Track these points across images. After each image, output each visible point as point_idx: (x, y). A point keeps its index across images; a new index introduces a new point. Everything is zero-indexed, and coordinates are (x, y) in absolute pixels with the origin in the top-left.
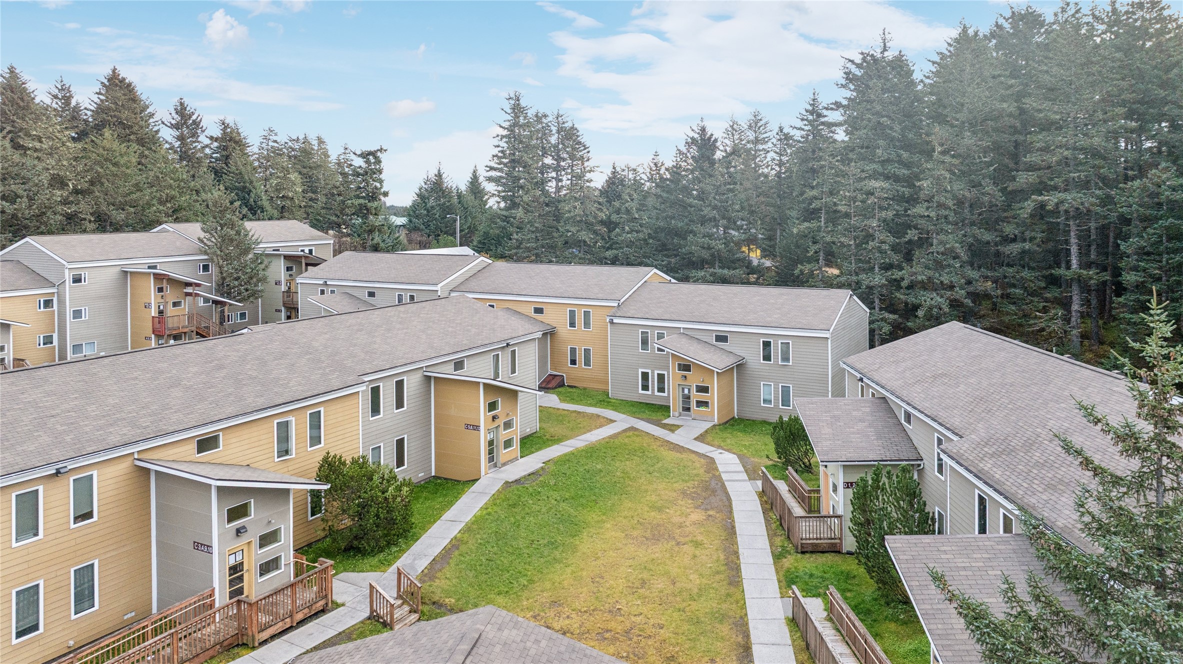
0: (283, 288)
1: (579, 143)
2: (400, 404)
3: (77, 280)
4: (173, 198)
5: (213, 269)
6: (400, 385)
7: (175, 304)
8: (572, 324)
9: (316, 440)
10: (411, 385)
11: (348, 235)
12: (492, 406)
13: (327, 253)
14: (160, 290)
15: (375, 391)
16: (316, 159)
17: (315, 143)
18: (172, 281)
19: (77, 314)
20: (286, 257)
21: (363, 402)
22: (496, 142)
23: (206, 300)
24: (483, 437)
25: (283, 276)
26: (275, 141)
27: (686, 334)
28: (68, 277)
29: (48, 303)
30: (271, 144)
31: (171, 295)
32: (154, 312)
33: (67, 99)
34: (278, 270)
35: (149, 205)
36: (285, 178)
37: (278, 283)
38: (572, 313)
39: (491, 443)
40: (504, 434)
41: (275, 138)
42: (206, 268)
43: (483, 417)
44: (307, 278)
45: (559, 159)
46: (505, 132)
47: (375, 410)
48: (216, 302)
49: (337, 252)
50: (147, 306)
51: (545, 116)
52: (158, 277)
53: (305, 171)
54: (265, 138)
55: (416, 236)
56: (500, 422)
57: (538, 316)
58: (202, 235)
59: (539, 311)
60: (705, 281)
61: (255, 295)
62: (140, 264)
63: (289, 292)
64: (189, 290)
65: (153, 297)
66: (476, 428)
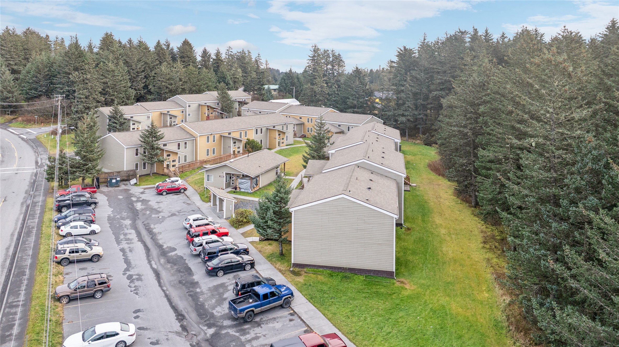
0: (238, 110)
1: (341, 60)
2: (261, 133)
3: (189, 106)
4: (207, 83)
5: (220, 104)
6: (261, 129)
7: (212, 113)
8: (308, 122)
9: (246, 136)
10: (264, 129)
11: (256, 94)
12: (279, 135)
13: (249, 101)
14: (208, 109)
15: (257, 130)
16: (247, 59)
17: (247, 52)
18: (211, 108)
19: (189, 115)
20: (238, 102)
21: (254, 131)
22: (308, 61)
23: (218, 113)
24: (277, 141)
25: (237, 107)
26: (231, 52)
27: (332, 125)
28: (187, 106)
29: (183, 112)
30: (230, 53)
31: (211, 111)
32: (207, 115)
33: (168, 46)
34: (236, 105)
35: (201, 85)
36: (236, 71)
37: (236, 109)
38: (308, 119)
39: (279, 142)
40: (282, 141)
41: (231, 50)
42: (218, 104)
43: (277, 136)
44: (244, 108)
45: (333, 66)
46: (311, 58)
47: (257, 134)
48: (221, 113)
49: (252, 100)
50: (205, 113)
51: (328, 51)
52: (208, 106)
53: (243, 65)
54: (228, 50)
55: (282, 93)
56: (281, 138)
57: (301, 119)
58: (218, 95)
59: (301, 118)
60: (350, 112)
61: (230, 112)
62: (203, 103)
63: (239, 111)
64: (215, 110)
65: (207, 111)
66: (276, 138)
